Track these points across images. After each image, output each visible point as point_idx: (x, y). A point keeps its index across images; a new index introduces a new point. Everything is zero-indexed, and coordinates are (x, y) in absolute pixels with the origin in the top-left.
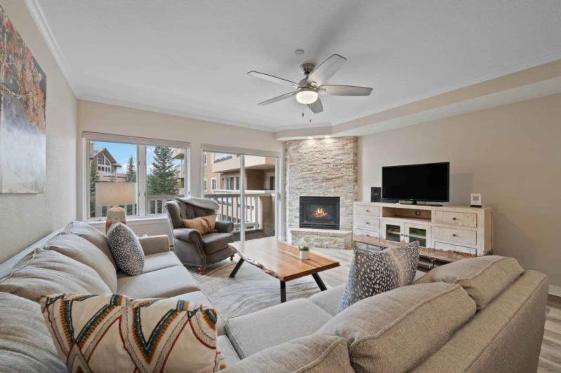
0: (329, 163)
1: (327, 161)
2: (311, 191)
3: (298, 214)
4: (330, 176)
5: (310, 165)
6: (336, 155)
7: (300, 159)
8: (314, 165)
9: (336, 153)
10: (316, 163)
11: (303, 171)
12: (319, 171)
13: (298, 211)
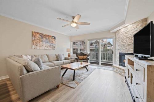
0: (130, 37)
1: (129, 36)
2: (123, 50)
3: (118, 60)
4: (130, 43)
5: (123, 39)
6: (133, 32)
7: (119, 38)
8: (124, 39)
9: (133, 31)
10: (124, 38)
11: (120, 42)
12: (126, 41)
13: (119, 58)
